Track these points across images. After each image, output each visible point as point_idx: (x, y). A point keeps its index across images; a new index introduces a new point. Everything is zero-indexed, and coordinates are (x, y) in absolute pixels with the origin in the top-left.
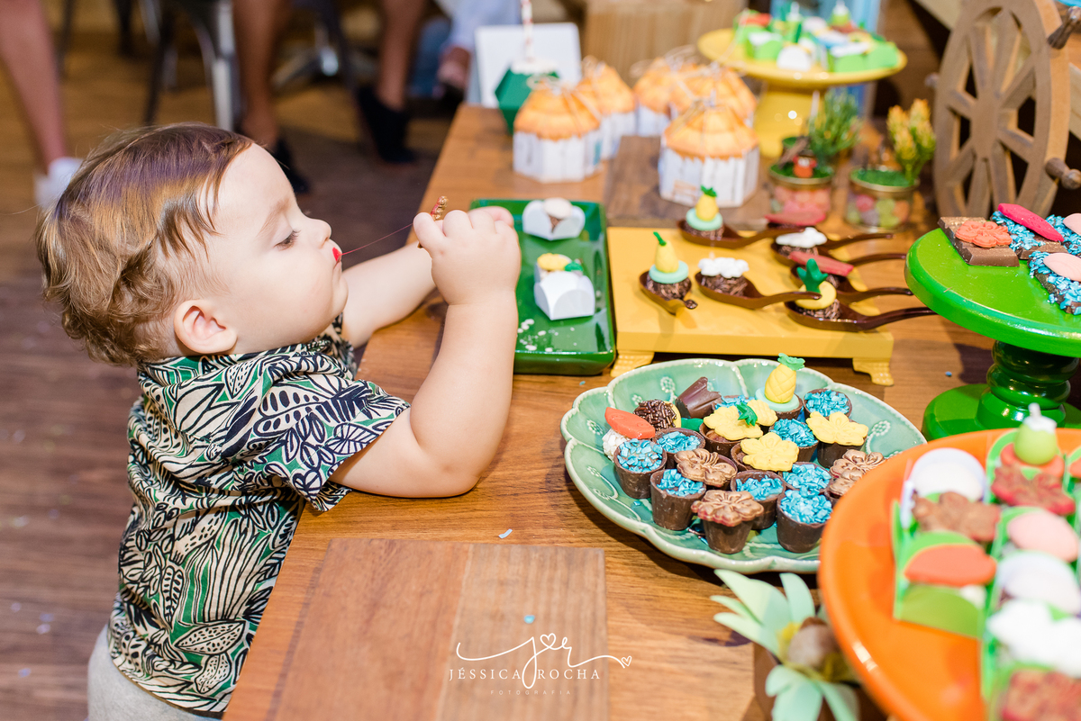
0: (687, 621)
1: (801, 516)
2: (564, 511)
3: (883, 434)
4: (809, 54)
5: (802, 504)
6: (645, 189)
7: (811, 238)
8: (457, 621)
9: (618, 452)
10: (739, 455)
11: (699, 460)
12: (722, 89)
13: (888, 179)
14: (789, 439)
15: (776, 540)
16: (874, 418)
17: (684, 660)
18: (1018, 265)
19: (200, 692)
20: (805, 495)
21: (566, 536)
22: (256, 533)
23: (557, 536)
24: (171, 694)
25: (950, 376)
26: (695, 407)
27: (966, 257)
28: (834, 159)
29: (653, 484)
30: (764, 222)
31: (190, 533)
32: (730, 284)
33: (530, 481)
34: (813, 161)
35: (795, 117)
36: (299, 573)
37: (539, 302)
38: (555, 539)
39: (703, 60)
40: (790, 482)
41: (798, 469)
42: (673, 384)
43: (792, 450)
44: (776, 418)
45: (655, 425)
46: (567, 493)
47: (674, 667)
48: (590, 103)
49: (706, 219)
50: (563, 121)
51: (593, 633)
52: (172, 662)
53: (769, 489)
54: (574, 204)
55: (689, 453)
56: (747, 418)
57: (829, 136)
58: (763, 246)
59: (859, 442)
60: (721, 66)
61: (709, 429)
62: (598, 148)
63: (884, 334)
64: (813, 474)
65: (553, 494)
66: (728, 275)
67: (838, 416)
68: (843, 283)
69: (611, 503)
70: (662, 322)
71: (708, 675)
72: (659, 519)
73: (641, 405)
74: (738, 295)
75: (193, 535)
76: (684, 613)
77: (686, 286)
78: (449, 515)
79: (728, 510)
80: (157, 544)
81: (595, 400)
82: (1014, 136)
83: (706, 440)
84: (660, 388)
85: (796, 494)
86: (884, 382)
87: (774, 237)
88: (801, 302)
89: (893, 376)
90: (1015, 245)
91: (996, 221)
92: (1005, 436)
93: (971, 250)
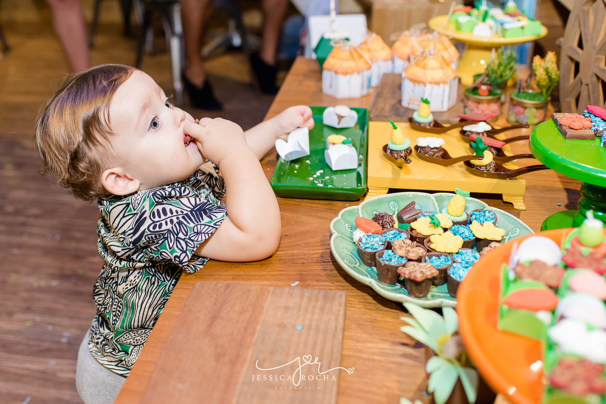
0: (392, 334)
1: (460, 277)
2: (329, 273)
3: (515, 235)
4: (491, 28)
5: (461, 271)
6: (394, 101)
7: (483, 127)
8: (259, 327)
9: (360, 240)
10: (429, 243)
11: (405, 245)
12: (439, 46)
13: (533, 97)
14: (458, 236)
15: (447, 291)
16: (511, 226)
17: (387, 355)
18: (595, 139)
19: (127, 366)
20: (464, 266)
21: (329, 286)
22: (160, 283)
23: (324, 286)
24: (112, 366)
25: (560, 206)
26: (406, 218)
27: (564, 134)
28: (503, 86)
29: (377, 257)
30: (458, 119)
31: (125, 282)
32: (433, 152)
33: (312, 256)
34: (488, 87)
35: (481, 62)
36: (178, 301)
37: (327, 161)
38: (322, 287)
39: (429, 30)
40: (456, 259)
41: (462, 252)
42: (397, 206)
43: (459, 241)
44: (452, 224)
45: (383, 226)
46: (331, 263)
47: (382, 358)
48: (366, 55)
49: (424, 116)
50: (350, 64)
51: (334, 336)
52: (114, 350)
53: (443, 262)
54: (352, 109)
55: (401, 241)
56: (435, 224)
57: (499, 73)
58: (456, 132)
59: (499, 238)
60: (439, 33)
61: (413, 229)
62: (369, 80)
63: (520, 180)
64: (470, 255)
65: (324, 264)
66: (432, 146)
67: (489, 224)
68: (499, 152)
69: (355, 269)
70: (393, 172)
71: (400, 364)
72: (381, 277)
73: (376, 215)
74: (438, 157)
76: (391, 330)
77: (409, 151)
79: (418, 272)
80: (110, 286)
81: (350, 212)
82: (602, 70)
83: (411, 235)
84: (390, 207)
85: (459, 265)
86: (521, 208)
87: (462, 127)
88: (473, 162)
89: (526, 205)
90: (594, 128)
91: (584, 115)
92: (575, 232)
93: (568, 130)
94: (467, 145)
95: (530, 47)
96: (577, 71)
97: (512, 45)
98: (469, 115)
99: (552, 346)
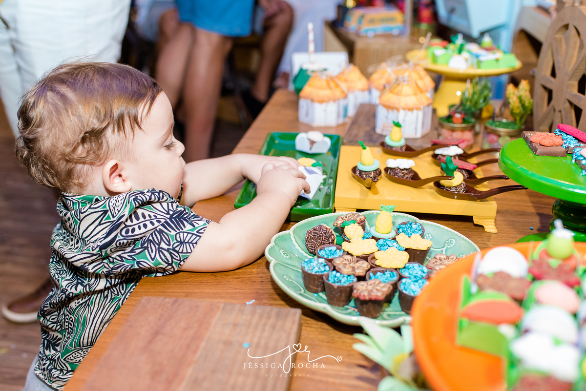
1: (413, 292)
4: (466, 60)
6: (368, 128)
7: (454, 151)
8: (203, 344)
12: (414, 75)
13: (505, 126)
17: (342, 377)
18: (566, 156)
22: (113, 297)
25: (532, 229)
27: (534, 150)
28: (477, 116)
30: (431, 144)
32: (403, 173)
34: (462, 115)
35: (455, 93)
39: (405, 61)
47: (336, 381)
48: (344, 86)
49: (395, 140)
52: (62, 371)
54: (325, 135)
57: (474, 101)
58: (427, 157)
60: (415, 64)
63: (491, 202)
66: (402, 168)
68: (470, 174)
70: (361, 192)
71: (355, 386)
74: (408, 179)
77: (378, 172)
78: (220, 291)
82: (574, 96)
86: (492, 231)
87: (434, 150)
88: (443, 182)
89: (497, 228)
90: (565, 145)
91: (556, 134)
92: (542, 245)
93: (538, 147)
94: (439, 169)
95: (505, 79)
96: (550, 99)
97: (487, 76)
98: (441, 140)
99: (514, 362)
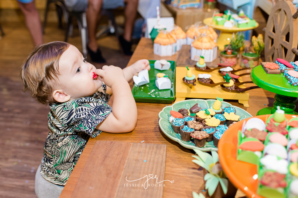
0: (188, 164)
1: (219, 138)
2: (158, 136)
3: (244, 118)
4: (232, 23)
5: (220, 135)
6: (187, 58)
7: (229, 69)
8: (126, 161)
9: (173, 121)
10: (205, 122)
11: (193, 123)
12: (208, 32)
13: (252, 55)
14: (218, 119)
15: (213, 144)
16: (242, 115)
17: (186, 173)
18: (281, 74)
19: (60, 180)
20: (221, 132)
21: (158, 142)
22: (79, 142)
23: (156, 142)
24: (53, 181)
25: (265, 105)
26: (194, 111)
27: (267, 72)
28: (238, 50)
29: (181, 129)
30: (217, 66)
31: (62, 141)
32: (206, 81)
33: (150, 129)
34: (232, 51)
35: (228, 39)
36: (88, 150)
37: (157, 85)
38: (155, 143)
39: (203, 24)
40: (217, 129)
41: (220, 126)
42: (190, 105)
43: (218, 121)
44: (215, 114)
45: (183, 115)
46: (159, 132)
47: (184, 175)
48: (174, 36)
49: (201, 64)
50: (166, 40)
51: (161, 165)
53: (211, 131)
54: (168, 61)
55: (192, 122)
56: (207, 113)
57: (236, 44)
58: (216, 72)
59: (237, 120)
60: (208, 26)
61: (197, 116)
62: (176, 48)
63: (247, 93)
64: (224, 127)
65: (156, 132)
66: (205, 78)
67: (232, 113)
68: (237, 81)
69: (170, 134)
70: (188, 89)
71: (192, 177)
72: (182, 138)
73: (180, 110)
74: (208, 83)
75: (62, 142)
76: (187, 162)
77: (195, 80)
78: (128, 137)
79: (200, 135)
80: (54, 143)
81: (168, 109)
82: (284, 42)
83: (196, 119)
84: (186, 106)
85: (219, 132)
86: (247, 106)
87: (219, 69)
88: (225, 85)
89: (249, 105)
90: (280, 69)
91: (276, 63)
92: (271, 116)
93: (268, 70)
94: (222, 78)
95: (250, 32)
96: (272, 43)
97: (242, 31)
98: (222, 63)
99: (262, 167)
